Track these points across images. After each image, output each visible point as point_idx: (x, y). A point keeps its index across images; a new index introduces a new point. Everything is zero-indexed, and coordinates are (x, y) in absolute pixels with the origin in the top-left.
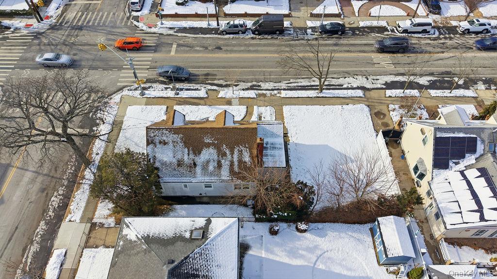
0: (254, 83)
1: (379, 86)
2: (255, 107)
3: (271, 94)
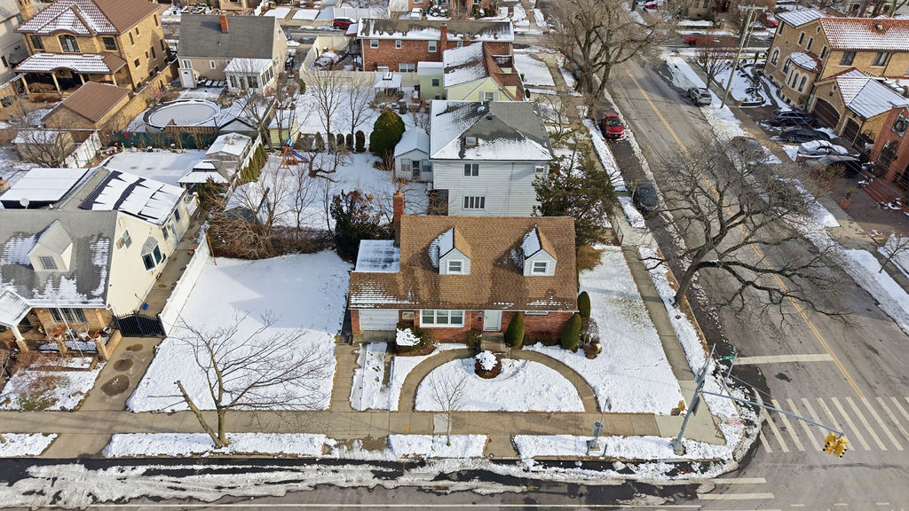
0: (390, 484)
1: (44, 471)
2: (395, 407)
3: (350, 449)
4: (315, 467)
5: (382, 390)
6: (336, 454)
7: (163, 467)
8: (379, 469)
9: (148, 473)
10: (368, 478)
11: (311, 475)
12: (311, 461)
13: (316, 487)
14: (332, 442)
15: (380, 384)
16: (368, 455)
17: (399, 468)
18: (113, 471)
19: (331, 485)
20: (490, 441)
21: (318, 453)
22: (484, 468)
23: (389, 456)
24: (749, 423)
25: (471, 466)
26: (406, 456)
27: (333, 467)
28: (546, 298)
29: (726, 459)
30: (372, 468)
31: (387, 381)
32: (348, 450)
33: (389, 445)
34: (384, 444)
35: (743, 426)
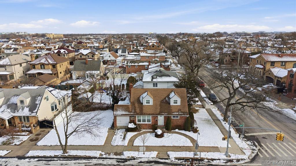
2: (126, 145)
4: (96, 159)
5: (122, 141)
6: (104, 156)
7: (44, 159)
8: (119, 160)
9: (39, 160)
10: (114, 162)
11: (94, 161)
12: (95, 158)
13: (96, 165)
14: (103, 153)
15: (122, 139)
16: (115, 157)
17: (126, 160)
18: (27, 160)
19: (101, 164)
20: (159, 153)
21: (98, 156)
22: (156, 160)
23: (122, 157)
24: (254, 150)
25: (152, 160)
26: (129, 157)
27: (102, 160)
28: (178, 112)
29: (246, 159)
30: (116, 160)
31: (124, 138)
32: (109, 155)
33: (123, 154)
34: (121, 154)
35: (251, 150)
